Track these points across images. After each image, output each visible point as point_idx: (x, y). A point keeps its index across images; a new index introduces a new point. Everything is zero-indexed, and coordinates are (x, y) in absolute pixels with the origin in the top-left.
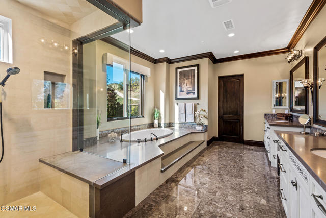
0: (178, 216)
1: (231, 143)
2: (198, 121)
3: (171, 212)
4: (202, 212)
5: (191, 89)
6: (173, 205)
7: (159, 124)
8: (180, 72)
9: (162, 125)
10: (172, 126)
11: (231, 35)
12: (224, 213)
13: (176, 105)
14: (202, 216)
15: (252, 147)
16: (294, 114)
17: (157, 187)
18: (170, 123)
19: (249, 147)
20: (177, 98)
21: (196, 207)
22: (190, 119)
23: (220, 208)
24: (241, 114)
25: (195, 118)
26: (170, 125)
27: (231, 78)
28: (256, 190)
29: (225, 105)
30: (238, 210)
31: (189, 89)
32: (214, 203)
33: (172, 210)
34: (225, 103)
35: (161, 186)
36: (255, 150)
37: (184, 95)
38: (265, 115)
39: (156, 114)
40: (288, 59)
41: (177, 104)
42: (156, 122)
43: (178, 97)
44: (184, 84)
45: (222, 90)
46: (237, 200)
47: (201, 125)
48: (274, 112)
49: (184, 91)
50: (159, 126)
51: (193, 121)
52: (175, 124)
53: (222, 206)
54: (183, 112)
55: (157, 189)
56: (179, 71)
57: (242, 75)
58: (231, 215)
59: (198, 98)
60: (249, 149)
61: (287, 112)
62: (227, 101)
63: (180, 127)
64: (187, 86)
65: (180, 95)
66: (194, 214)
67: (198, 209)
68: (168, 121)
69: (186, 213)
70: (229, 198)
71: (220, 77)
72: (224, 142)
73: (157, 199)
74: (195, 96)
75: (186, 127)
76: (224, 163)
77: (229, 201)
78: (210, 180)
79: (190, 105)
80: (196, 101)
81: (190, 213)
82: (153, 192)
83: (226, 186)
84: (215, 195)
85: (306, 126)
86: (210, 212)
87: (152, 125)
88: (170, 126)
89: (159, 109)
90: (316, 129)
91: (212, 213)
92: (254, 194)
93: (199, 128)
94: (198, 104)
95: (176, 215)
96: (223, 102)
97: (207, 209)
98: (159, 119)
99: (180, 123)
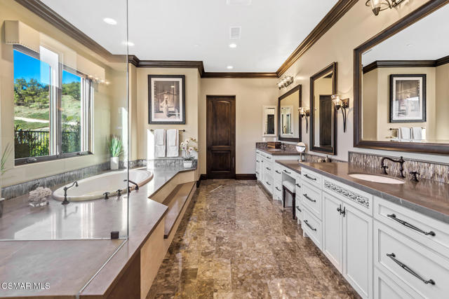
0: (215, 294)
1: (221, 180)
2: (184, 155)
3: (201, 292)
4: (240, 275)
5: (173, 109)
6: (199, 281)
7: (121, 163)
8: (156, 82)
9: (126, 165)
10: (142, 166)
11: (233, 46)
12: (263, 266)
13: (149, 133)
14: (243, 280)
15: (246, 182)
16: (282, 142)
17: (160, 264)
18: (138, 161)
19: (242, 182)
20: (150, 122)
21: (229, 272)
22: (173, 153)
23: (255, 262)
24: (232, 143)
25: (180, 152)
26: (138, 164)
27: (221, 98)
28: (276, 229)
29: (215, 133)
30: (273, 258)
31: (170, 110)
32: (246, 258)
33: (203, 289)
34: (215, 130)
35: (165, 261)
36: (250, 185)
37: (163, 118)
38: (257, 144)
39: (114, 148)
40: (280, 85)
41: (152, 130)
42: (115, 160)
43: (153, 119)
44: (162, 101)
45: (211, 113)
46: (266, 246)
47: (189, 160)
48: (264, 140)
49: (162, 112)
50: (121, 167)
51: (177, 155)
52: (148, 162)
53: (256, 259)
54: (162, 142)
55: (162, 267)
56: (153, 80)
57: (234, 97)
58: (270, 266)
59: (184, 122)
60: (244, 185)
61: (275, 140)
62: (216, 128)
63: (156, 166)
64: (167, 104)
65: (155, 117)
66: (232, 282)
67: (233, 273)
68: (134, 158)
69: (223, 286)
70: (258, 246)
71: (208, 97)
72: (214, 180)
73: (170, 283)
74: (181, 120)
75: (166, 166)
76: (228, 206)
77: (260, 250)
78: (226, 231)
79: (173, 132)
80: (182, 127)
81: (228, 282)
82: (158, 274)
83: (247, 233)
84: (242, 248)
85: (303, 154)
86: (248, 271)
87: (106, 167)
88: (138, 166)
89: (120, 138)
90: (312, 155)
91: (251, 272)
92: (276, 234)
93: (188, 165)
94: (184, 131)
95: (212, 293)
96: (212, 128)
97: (243, 270)
98: (121, 155)
99: (155, 160)
